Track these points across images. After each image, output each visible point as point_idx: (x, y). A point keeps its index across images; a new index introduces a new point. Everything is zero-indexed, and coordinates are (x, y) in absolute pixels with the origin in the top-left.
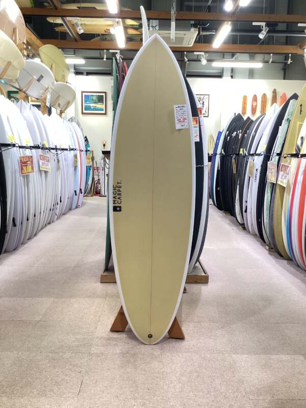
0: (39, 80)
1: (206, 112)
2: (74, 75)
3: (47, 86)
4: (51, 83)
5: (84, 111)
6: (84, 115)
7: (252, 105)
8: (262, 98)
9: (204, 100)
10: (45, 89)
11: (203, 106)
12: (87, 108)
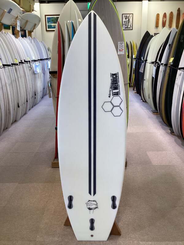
0: (9, 12)
1: (131, 26)
2: (39, 3)
3: (16, 16)
4: (19, 13)
5: (48, 29)
6: (48, 32)
7: (163, 21)
8: (170, 15)
9: (129, 18)
10: (16, 18)
11: (129, 22)
12: (50, 27)
